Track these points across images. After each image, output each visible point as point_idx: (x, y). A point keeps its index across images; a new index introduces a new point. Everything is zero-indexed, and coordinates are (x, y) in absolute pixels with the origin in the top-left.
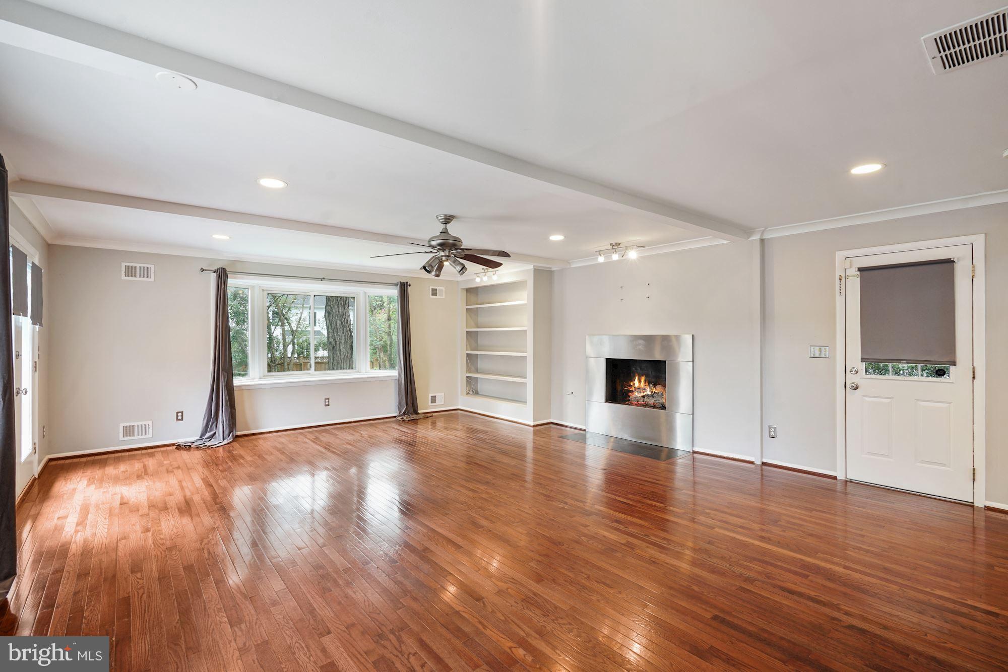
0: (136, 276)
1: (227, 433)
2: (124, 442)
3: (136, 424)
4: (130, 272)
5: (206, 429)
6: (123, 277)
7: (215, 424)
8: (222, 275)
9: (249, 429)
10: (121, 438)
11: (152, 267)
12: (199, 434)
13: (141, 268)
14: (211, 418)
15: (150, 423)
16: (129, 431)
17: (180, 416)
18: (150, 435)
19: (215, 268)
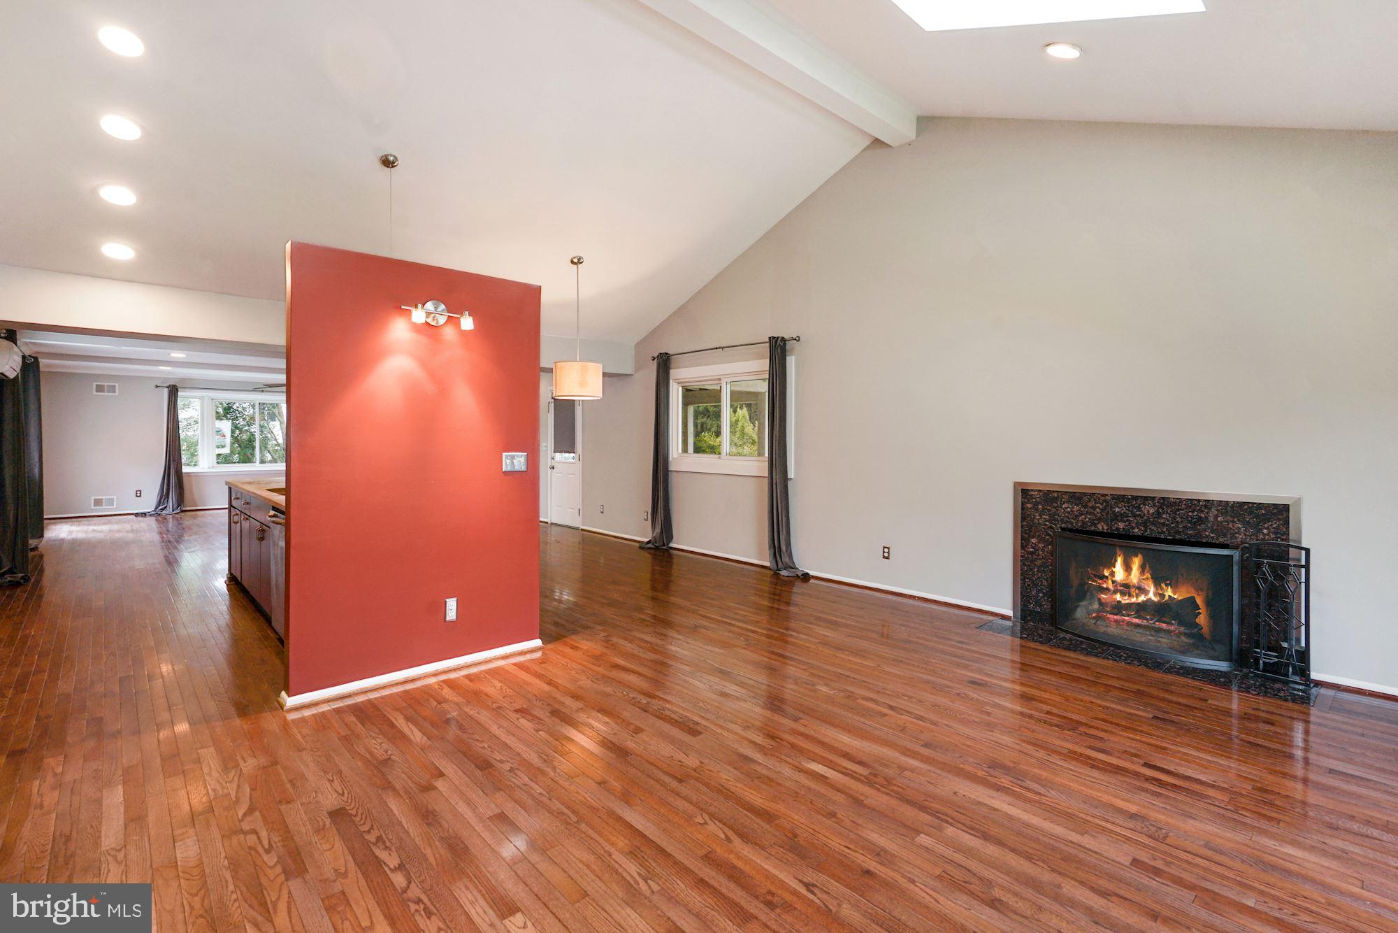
0: (104, 392)
1: (175, 506)
2: (93, 510)
3: (104, 497)
4: (100, 389)
5: (159, 504)
6: (95, 393)
7: (166, 500)
8: (173, 391)
9: (196, 506)
10: (92, 507)
11: (117, 385)
12: (154, 507)
13: (108, 386)
14: (163, 497)
15: (115, 498)
16: (98, 502)
17: (139, 494)
18: (115, 507)
19: (168, 385)
